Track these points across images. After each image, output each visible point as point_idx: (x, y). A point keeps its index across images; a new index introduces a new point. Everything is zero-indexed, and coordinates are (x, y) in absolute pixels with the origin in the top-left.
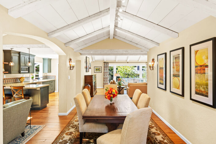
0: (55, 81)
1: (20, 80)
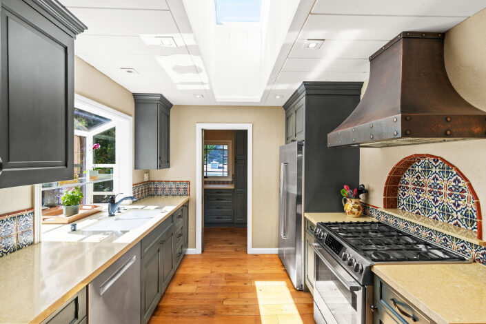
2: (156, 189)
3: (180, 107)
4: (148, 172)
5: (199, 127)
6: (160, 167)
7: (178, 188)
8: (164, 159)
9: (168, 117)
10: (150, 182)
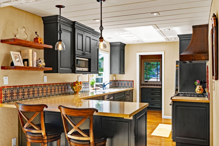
0: (132, 91)
1: (74, 88)
2: (119, 84)
3: (129, 45)
4: (115, 76)
5: (138, 54)
6: (120, 73)
7: (128, 84)
8: (122, 70)
9: (124, 50)
10: (116, 81)
